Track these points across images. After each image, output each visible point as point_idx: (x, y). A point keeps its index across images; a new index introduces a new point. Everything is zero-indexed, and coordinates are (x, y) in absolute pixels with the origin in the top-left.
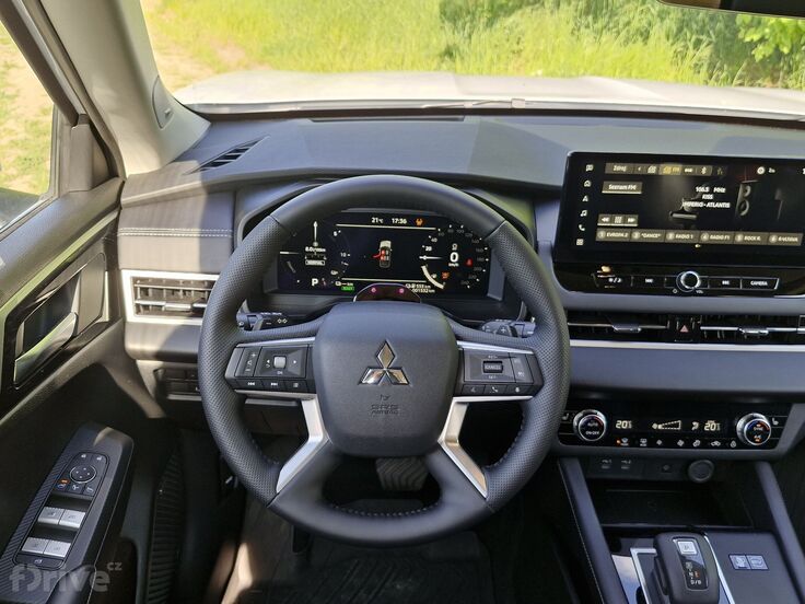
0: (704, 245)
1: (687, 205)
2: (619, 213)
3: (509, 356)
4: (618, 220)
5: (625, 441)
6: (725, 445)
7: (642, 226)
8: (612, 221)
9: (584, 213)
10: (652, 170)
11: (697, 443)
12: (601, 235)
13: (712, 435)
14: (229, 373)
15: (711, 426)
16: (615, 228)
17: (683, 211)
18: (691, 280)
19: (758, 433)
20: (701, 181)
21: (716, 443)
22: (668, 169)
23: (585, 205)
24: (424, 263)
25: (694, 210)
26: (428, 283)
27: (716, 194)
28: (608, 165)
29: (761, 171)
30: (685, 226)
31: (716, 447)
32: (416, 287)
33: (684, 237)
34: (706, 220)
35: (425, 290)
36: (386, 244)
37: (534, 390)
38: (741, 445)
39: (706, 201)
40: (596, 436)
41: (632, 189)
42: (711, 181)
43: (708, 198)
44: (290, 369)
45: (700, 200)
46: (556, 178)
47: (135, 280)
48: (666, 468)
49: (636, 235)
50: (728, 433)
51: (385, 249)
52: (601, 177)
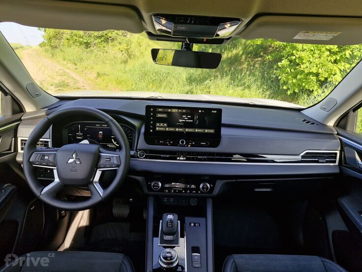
0: (187, 132)
1: (180, 120)
2: (162, 122)
3: (113, 157)
4: (162, 124)
5: (167, 191)
6: (197, 192)
7: (169, 126)
8: (160, 125)
9: (152, 122)
10: (169, 110)
11: (188, 191)
12: (157, 129)
13: (193, 189)
14: (31, 160)
15: (193, 186)
16: (160, 127)
17: (180, 122)
18: (183, 142)
19: (205, 188)
20: (184, 114)
21: (194, 192)
22: (174, 110)
23: (152, 120)
24: (113, 138)
25: (182, 122)
26: (114, 144)
27: (188, 118)
28: (157, 109)
29: (200, 111)
30: (181, 127)
31: (194, 193)
32: (110, 146)
33: (181, 130)
34: (186, 125)
35: (113, 146)
36: (101, 132)
37: (118, 166)
38: (201, 192)
39: (186, 120)
40: (157, 189)
41: (164, 115)
42: (186, 114)
43: (186, 119)
44: (50, 160)
45: (184, 119)
46: (143, 112)
47: (22, 140)
48: (184, 201)
49: (167, 129)
50: (198, 188)
51: (100, 134)
52: (155, 112)
